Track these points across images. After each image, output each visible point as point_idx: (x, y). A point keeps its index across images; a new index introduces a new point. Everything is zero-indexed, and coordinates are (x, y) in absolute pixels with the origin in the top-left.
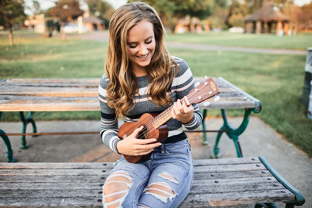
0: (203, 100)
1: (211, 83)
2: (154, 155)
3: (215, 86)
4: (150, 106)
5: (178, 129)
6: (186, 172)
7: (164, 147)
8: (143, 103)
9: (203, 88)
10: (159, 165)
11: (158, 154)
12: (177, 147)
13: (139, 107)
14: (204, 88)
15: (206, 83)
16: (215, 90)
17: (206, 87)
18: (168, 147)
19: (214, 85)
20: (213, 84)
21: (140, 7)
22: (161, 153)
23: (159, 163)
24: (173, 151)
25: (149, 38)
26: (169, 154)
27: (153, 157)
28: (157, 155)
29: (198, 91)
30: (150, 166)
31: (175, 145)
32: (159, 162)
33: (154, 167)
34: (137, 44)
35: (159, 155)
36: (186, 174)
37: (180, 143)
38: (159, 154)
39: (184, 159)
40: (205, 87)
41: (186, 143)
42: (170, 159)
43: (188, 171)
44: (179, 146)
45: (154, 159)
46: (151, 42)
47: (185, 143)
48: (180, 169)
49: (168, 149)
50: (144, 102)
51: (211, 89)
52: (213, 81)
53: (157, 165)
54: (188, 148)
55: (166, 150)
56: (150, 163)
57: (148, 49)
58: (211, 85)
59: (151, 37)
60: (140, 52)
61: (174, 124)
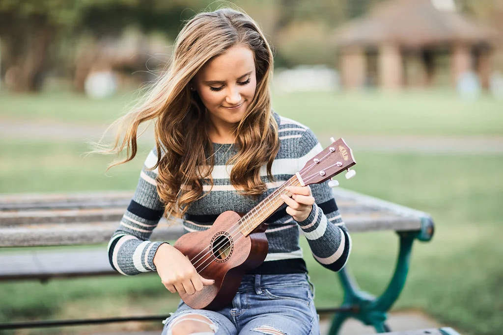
0: (327, 176)
1: (341, 148)
2: (242, 298)
3: (346, 153)
4: (238, 202)
5: (290, 252)
6: (305, 328)
7: (262, 282)
8: (225, 195)
9: (327, 157)
10: (253, 318)
11: (250, 296)
12: (286, 284)
13: (217, 199)
14: (329, 157)
15: (332, 149)
16: (346, 158)
17: (332, 155)
18: (269, 283)
19: (345, 151)
20: (343, 150)
21: (234, 20)
22: (256, 294)
23: (252, 313)
24: (280, 291)
25: (246, 75)
26: (271, 296)
27: (242, 301)
28: (248, 298)
29: (319, 163)
30: (236, 319)
31: (282, 280)
32: (254, 311)
33: (244, 321)
34: (224, 84)
35: (252, 298)
36: (306, 332)
37: (293, 278)
38: (253, 296)
39: (301, 307)
40: (329, 155)
41: (304, 280)
42: (274, 306)
43: (309, 327)
44: (291, 284)
45: (243, 306)
46: (247, 82)
47: (301, 279)
48: (294, 323)
49: (269, 286)
50: (228, 192)
51: (340, 158)
52: (343, 145)
53: (250, 318)
54: (308, 290)
55: (264, 289)
56: (235, 313)
57: (242, 95)
58: (341, 151)
59: (249, 74)
60: (228, 100)
61: (282, 243)
